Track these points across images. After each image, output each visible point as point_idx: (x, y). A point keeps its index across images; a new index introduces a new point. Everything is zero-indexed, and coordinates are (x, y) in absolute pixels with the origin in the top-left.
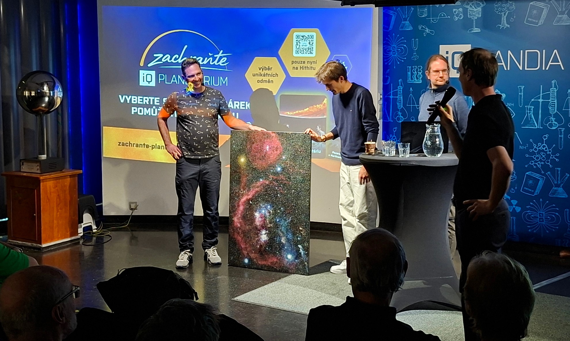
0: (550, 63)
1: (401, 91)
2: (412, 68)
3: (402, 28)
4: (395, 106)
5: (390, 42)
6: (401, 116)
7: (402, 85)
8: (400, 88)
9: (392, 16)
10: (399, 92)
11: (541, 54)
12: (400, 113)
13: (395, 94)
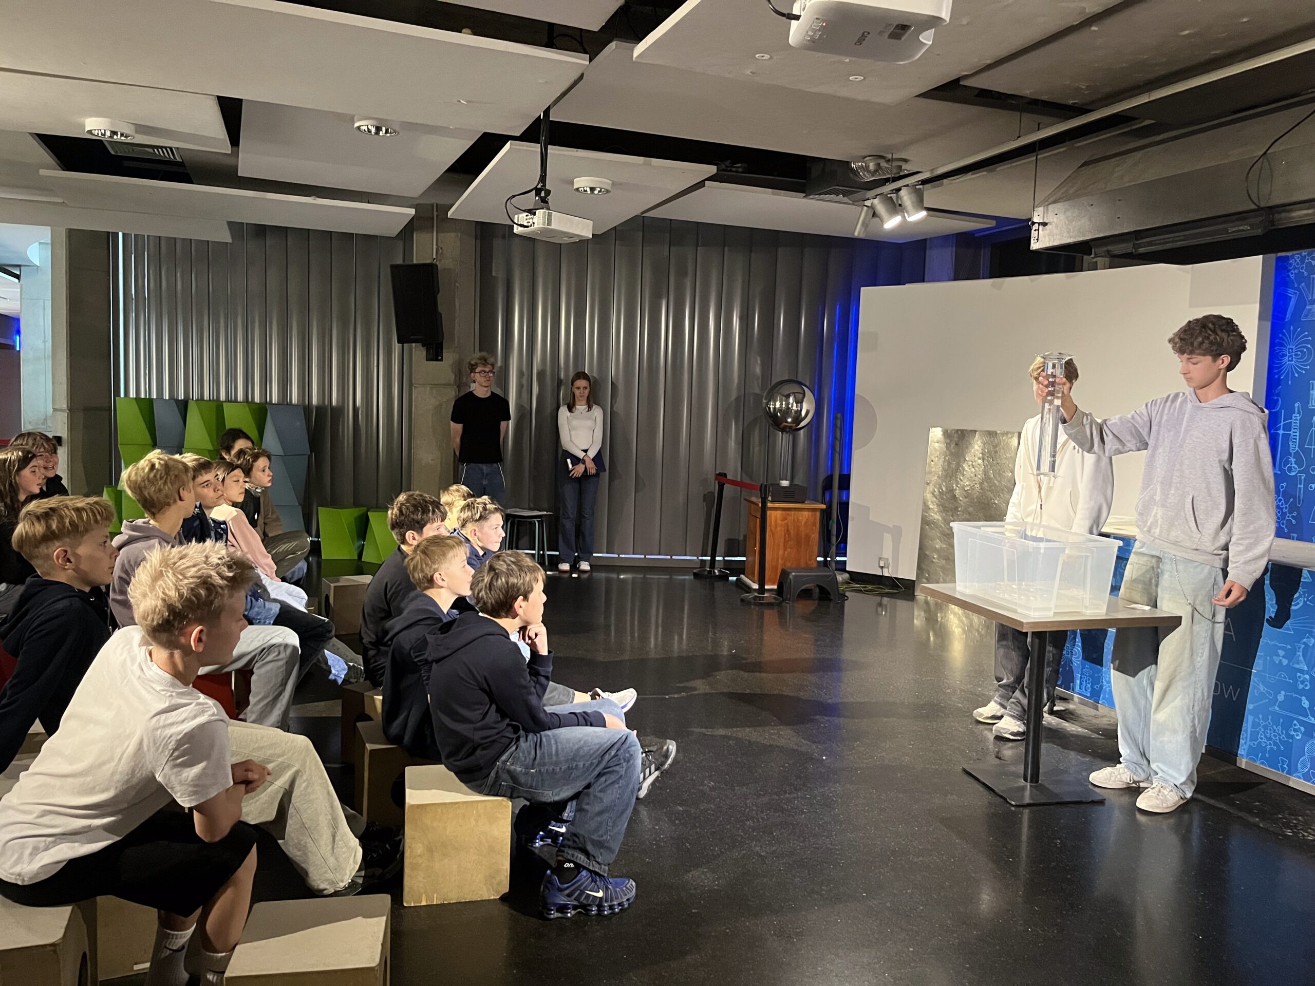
1: (1298, 422)
3: (1306, 316)
4: (1286, 446)
5: (1284, 340)
6: (1294, 465)
7: (1299, 413)
8: (1297, 417)
9: (1291, 297)
10: (1293, 424)
12: (1293, 460)
13: (1288, 427)
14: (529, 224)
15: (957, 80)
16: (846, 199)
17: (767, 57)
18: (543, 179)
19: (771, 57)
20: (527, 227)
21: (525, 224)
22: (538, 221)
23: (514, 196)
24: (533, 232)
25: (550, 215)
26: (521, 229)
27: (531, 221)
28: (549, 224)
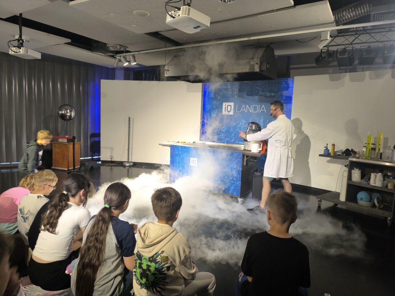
0: (261, 110)
2: (213, 111)
3: (210, 96)
5: (206, 101)
7: (209, 117)
9: (207, 91)
11: (258, 106)
14: (18, 52)
15: (158, 32)
16: (103, 55)
17: (113, 15)
18: (21, 36)
19: (114, 15)
20: (17, 52)
21: (15, 51)
22: (22, 51)
23: (11, 41)
24: (20, 55)
25: (27, 50)
26: (13, 53)
27: (18, 51)
28: (27, 53)
